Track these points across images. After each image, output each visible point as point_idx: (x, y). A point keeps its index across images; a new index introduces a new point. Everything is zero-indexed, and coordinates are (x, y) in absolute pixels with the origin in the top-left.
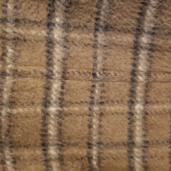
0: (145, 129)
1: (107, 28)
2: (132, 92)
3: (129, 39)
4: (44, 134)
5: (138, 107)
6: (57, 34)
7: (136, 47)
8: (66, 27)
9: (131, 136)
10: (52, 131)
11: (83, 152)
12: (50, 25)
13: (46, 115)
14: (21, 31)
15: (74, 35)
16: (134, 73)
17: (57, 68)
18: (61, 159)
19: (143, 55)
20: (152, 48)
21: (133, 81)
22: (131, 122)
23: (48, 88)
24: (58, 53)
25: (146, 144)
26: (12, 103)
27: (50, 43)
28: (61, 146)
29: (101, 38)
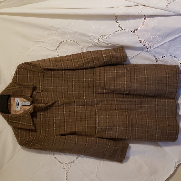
0: (64, 90)
1: (58, 78)
2: (62, 86)
3: (61, 79)
4: (51, 90)
5: (63, 87)
6: (52, 79)
7: (62, 80)
8: (53, 78)
9: (62, 91)
10: (52, 90)
11: (56, 93)
12: (51, 78)
13: (51, 88)
14: (48, 78)
15: (54, 79)
16: (62, 83)
17: (52, 83)
18: (53, 94)
19: (63, 81)
20: (64, 80)
21: (62, 84)
22: (62, 89)
23: (51, 85)
24: (52, 81)
25: (64, 92)
26: (47, 87)
27: (52, 80)
28: (53, 92)
29: (58, 79)
